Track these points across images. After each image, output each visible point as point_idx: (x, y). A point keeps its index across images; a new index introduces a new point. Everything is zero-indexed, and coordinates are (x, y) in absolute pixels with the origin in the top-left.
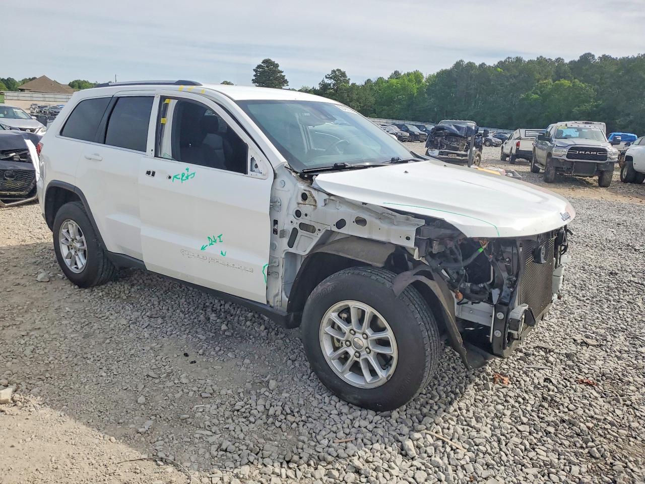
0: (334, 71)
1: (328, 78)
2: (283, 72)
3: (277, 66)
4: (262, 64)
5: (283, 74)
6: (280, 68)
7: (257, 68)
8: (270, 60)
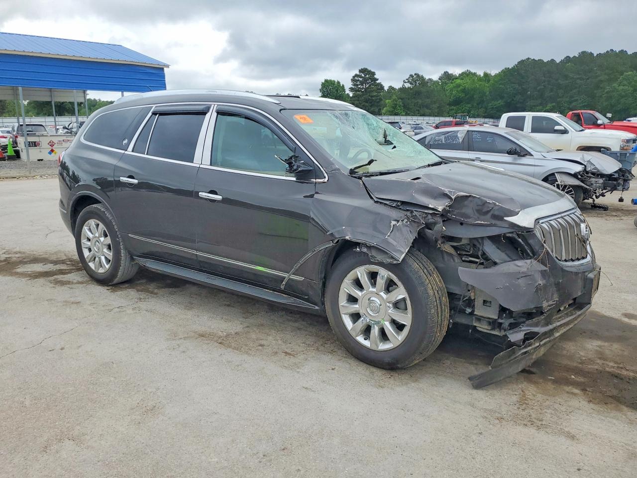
0: (411, 76)
1: (408, 82)
2: (377, 80)
3: (374, 74)
4: (358, 73)
5: (377, 82)
6: (375, 76)
7: (354, 77)
8: (366, 69)
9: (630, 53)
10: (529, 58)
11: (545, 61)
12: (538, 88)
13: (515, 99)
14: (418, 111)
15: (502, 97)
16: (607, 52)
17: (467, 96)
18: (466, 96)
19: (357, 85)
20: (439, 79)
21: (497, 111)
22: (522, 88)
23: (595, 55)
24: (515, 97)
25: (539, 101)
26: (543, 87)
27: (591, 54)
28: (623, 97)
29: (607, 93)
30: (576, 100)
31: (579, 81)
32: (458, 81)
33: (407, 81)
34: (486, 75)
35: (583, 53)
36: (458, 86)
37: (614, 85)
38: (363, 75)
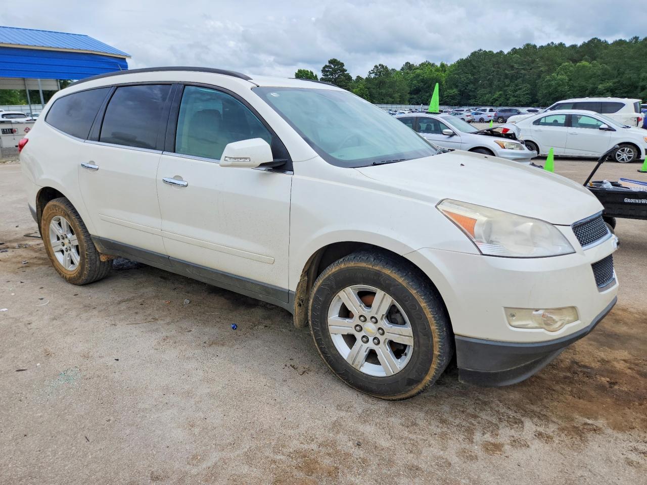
9: (567, 45)
10: (481, 50)
11: (495, 52)
12: (488, 78)
13: (467, 88)
14: (382, 99)
15: (457, 87)
16: (549, 45)
17: (426, 86)
18: (424, 85)
19: (328, 76)
20: (401, 70)
21: (452, 99)
22: (474, 78)
23: (538, 47)
24: (467, 86)
25: (488, 90)
26: (492, 77)
27: (535, 46)
28: (559, 86)
29: (546, 82)
30: (520, 89)
31: (523, 72)
32: (418, 71)
33: (372, 72)
34: (443, 65)
35: (528, 45)
36: (418, 75)
37: (553, 74)
38: (333, 66)
